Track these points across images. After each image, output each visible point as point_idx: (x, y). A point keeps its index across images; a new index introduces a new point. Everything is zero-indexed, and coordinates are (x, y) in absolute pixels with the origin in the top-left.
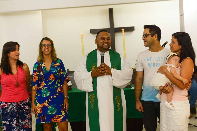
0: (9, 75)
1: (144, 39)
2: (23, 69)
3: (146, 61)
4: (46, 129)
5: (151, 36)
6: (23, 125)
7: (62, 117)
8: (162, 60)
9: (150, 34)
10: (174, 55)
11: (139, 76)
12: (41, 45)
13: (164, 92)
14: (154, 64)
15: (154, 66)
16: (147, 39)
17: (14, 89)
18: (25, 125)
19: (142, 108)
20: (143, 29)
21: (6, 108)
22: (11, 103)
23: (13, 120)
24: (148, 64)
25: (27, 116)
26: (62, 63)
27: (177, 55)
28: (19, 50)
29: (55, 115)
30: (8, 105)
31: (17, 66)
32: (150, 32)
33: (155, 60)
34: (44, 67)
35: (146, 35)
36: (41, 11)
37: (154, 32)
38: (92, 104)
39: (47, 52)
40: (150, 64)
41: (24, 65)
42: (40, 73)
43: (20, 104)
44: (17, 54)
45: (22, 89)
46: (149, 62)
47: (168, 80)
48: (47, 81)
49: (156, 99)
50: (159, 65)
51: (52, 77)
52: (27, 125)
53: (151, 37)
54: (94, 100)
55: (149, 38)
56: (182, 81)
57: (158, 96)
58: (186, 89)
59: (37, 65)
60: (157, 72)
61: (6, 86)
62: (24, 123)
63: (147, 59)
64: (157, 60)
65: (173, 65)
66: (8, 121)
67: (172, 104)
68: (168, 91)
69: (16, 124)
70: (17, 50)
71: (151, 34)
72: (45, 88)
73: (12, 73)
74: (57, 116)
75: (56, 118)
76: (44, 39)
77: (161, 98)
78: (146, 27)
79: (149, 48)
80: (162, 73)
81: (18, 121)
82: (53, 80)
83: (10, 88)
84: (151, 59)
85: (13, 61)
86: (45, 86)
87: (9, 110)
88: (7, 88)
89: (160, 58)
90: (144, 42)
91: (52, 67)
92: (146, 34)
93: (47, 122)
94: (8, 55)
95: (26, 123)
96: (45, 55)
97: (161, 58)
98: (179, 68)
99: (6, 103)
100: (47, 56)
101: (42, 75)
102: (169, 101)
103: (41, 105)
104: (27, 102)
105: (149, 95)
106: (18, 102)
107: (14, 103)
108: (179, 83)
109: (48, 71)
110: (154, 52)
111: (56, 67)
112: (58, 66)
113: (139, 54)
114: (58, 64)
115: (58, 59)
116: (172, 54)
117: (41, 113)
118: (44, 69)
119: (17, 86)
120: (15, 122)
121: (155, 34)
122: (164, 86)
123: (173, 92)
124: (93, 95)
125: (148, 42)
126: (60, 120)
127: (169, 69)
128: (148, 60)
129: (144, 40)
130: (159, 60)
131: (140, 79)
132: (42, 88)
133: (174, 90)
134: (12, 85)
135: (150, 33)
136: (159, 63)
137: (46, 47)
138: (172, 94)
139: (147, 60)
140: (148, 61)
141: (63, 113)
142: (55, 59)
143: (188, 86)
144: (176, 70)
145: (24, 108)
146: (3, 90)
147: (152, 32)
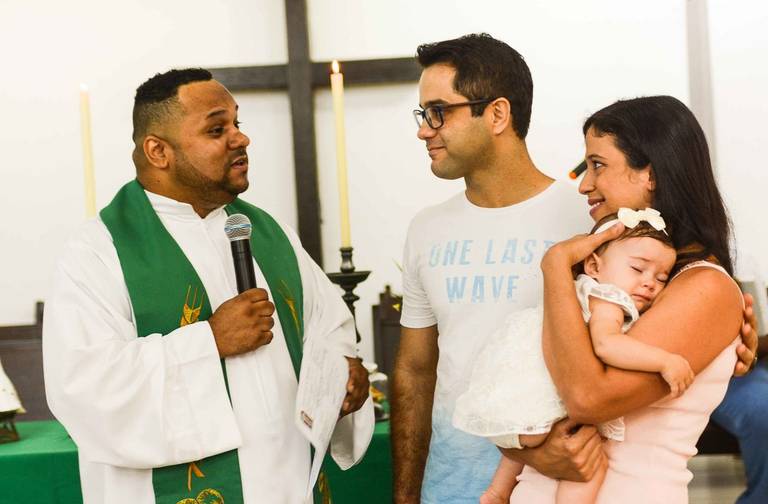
1: (430, 133)
3: (437, 260)
5: (468, 110)
8: (531, 255)
9: (464, 100)
14: (479, 281)
15: (481, 297)
16: (446, 132)
24: (448, 280)
32: (458, 86)
33: (488, 257)
37: (489, 81)
40: (456, 279)
46: (455, 270)
50: (510, 289)
53: (471, 119)
63: (442, 254)
65: (619, 294)
71: (468, 97)
84: (465, 250)
89: (520, 245)
92: (440, 101)
97: (526, 248)
121: (492, 99)
125: (451, 155)
128: (449, 256)
129: (427, 139)
130: (513, 261)
135: (464, 94)
136: (511, 278)
139: (442, 259)
140: (445, 264)
147: (473, 87)
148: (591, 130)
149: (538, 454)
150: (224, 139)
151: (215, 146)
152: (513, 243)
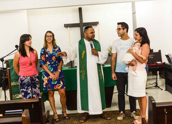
0: (25, 57)
1: (118, 31)
2: (34, 53)
4: (50, 94)
5: (122, 29)
6: (35, 92)
7: (61, 86)
10: (137, 42)
11: (114, 56)
12: (46, 36)
13: (131, 66)
14: (124, 48)
16: (120, 31)
17: (28, 67)
18: (37, 92)
19: (116, 77)
20: (117, 25)
21: (24, 80)
22: (27, 76)
23: (29, 88)
25: (37, 85)
26: (59, 49)
27: (139, 42)
28: (31, 40)
29: (56, 85)
30: (25, 78)
31: (30, 51)
32: (122, 27)
34: (48, 51)
35: (119, 29)
36: (26, 10)
38: (83, 76)
39: (49, 41)
41: (34, 50)
42: (46, 56)
43: (33, 77)
44: (30, 43)
45: (33, 67)
46: (121, 47)
47: (134, 57)
48: (51, 61)
49: (125, 71)
50: (127, 48)
51: (54, 58)
52: (38, 92)
54: (84, 74)
55: (121, 31)
56: (142, 58)
57: (127, 68)
58: (145, 63)
59: (43, 50)
60: (127, 53)
61: (23, 65)
62: (36, 91)
64: (126, 45)
65: (137, 48)
66: (25, 89)
67: (136, 73)
68: (134, 64)
69: (31, 91)
70: (30, 40)
72: (49, 66)
73: (27, 56)
74: (58, 85)
75: (57, 86)
76: (48, 32)
77: (128, 70)
78: (119, 24)
79: (120, 37)
80: (130, 53)
81: (32, 89)
82: (55, 60)
83: (26, 66)
84: (122, 44)
85: (27, 47)
86: (49, 65)
87: (26, 81)
88: (24, 66)
89: (128, 44)
90: (118, 33)
91: (54, 51)
93: (51, 90)
94: (24, 43)
95: (37, 90)
96: (48, 43)
98: (140, 50)
99: (23, 77)
100: (50, 44)
101: (47, 57)
102: (134, 70)
103: (48, 78)
104: (37, 76)
105: (120, 68)
106: (31, 76)
107: (29, 76)
108: (140, 59)
109: (51, 54)
110: (124, 40)
111: (56, 51)
112: (57, 50)
113: (114, 41)
114: (57, 49)
115: (56, 46)
116: (136, 41)
117: (47, 83)
118: (48, 53)
119: (31, 64)
120: (30, 89)
121: (125, 28)
122: (131, 61)
123: (137, 65)
124: (84, 71)
125: (120, 34)
126: (59, 88)
127: (134, 51)
128: (120, 45)
129: (118, 32)
131: (114, 58)
132: (48, 66)
133: (137, 64)
134: (27, 64)
137: (49, 38)
138: (136, 67)
141: (62, 83)
142: (55, 46)
143: (146, 61)
144: (139, 52)
145: (35, 80)
146: (21, 68)
147: (123, 27)
148: (136, 31)
149: (130, 64)
150: (92, 34)
151: (91, 35)
152: (127, 44)
